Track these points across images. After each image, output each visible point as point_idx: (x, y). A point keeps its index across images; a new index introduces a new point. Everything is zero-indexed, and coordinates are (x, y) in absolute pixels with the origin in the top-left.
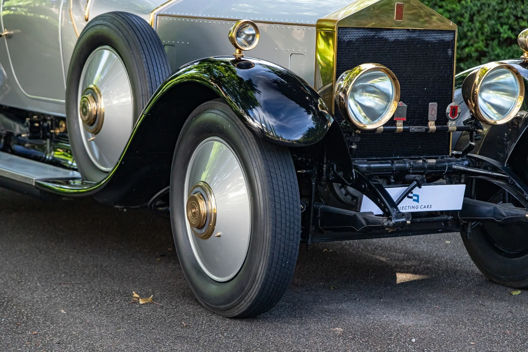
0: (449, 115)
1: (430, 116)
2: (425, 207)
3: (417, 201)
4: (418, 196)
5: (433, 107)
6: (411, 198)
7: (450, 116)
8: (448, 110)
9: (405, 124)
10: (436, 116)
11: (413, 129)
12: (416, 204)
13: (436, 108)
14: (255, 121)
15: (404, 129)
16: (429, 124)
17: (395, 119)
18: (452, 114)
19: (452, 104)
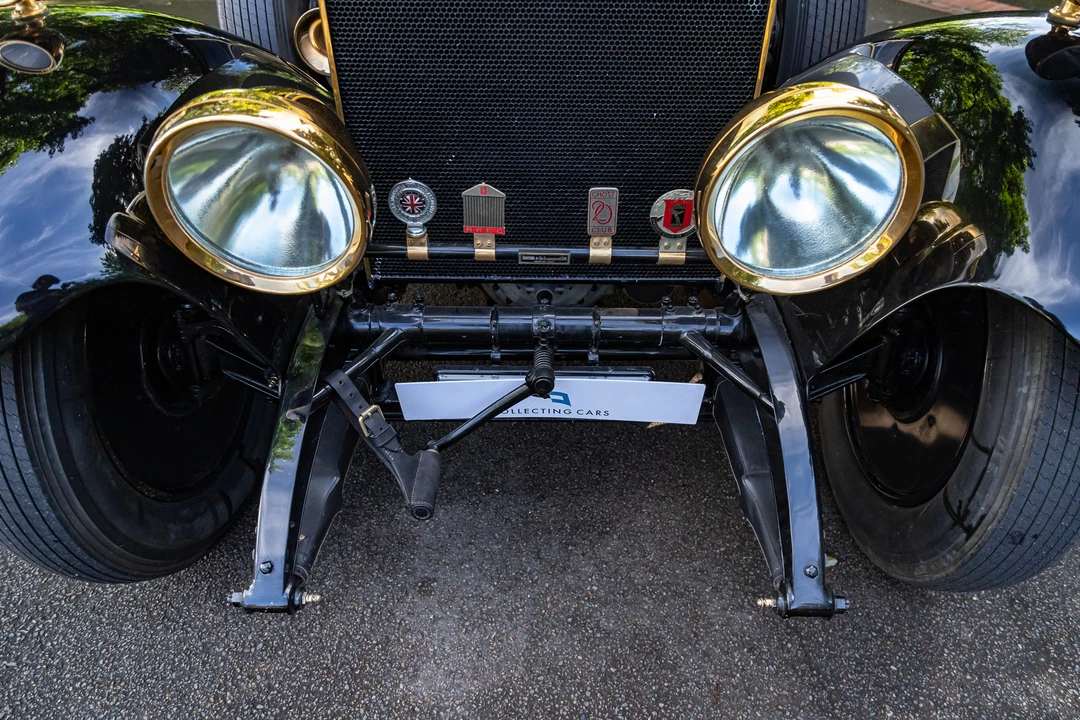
0: (660, 224)
1: (591, 224)
2: (589, 413)
4: (565, 395)
5: (603, 200)
7: (664, 225)
8: (658, 209)
9: (501, 241)
10: (613, 222)
12: (563, 407)
13: (614, 203)
15: (498, 256)
16: (592, 244)
17: (467, 229)
18: (670, 221)
19: (670, 195)
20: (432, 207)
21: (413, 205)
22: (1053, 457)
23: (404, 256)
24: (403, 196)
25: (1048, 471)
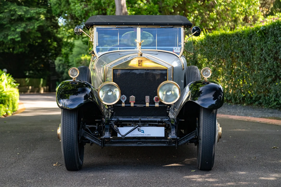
0: (155, 101)
1: (146, 101)
2: (147, 135)
3: (143, 132)
4: (143, 131)
5: (147, 98)
6: (140, 131)
7: (156, 101)
8: (154, 99)
9: (134, 104)
10: (149, 101)
11: (138, 105)
12: (143, 133)
13: (149, 98)
14: (61, 104)
15: (134, 106)
16: (146, 104)
17: (130, 102)
18: (156, 100)
19: (156, 97)
20: (126, 98)
21: (123, 98)
22: (205, 123)
23: (121, 106)
24: (122, 97)
25: (205, 125)
